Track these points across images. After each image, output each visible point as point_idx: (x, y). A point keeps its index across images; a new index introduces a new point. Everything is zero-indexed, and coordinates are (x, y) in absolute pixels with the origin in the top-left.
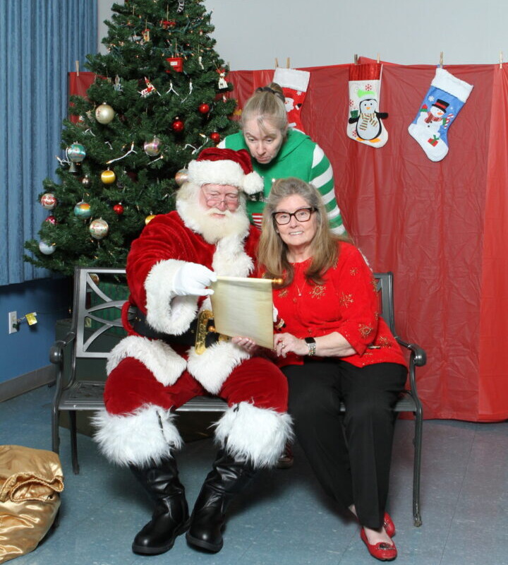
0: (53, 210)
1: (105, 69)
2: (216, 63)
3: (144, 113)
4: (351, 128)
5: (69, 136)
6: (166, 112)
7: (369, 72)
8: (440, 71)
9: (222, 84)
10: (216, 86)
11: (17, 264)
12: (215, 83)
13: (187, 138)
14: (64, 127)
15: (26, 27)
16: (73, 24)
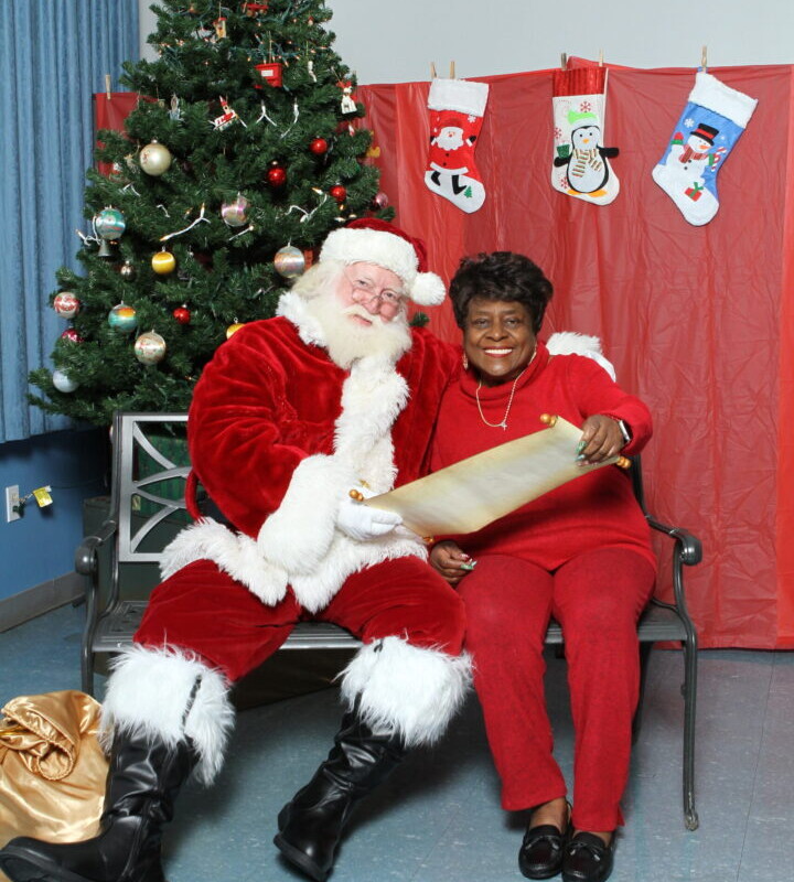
0: (73, 320)
1: (153, 85)
2: (337, 71)
3: (220, 156)
4: (557, 175)
5: (97, 196)
6: (257, 154)
7: (586, 82)
8: (702, 78)
9: (347, 106)
10: (338, 109)
11: (19, 409)
12: (336, 104)
13: (293, 196)
14: (88, 183)
15: (21, 21)
16: (98, 15)
